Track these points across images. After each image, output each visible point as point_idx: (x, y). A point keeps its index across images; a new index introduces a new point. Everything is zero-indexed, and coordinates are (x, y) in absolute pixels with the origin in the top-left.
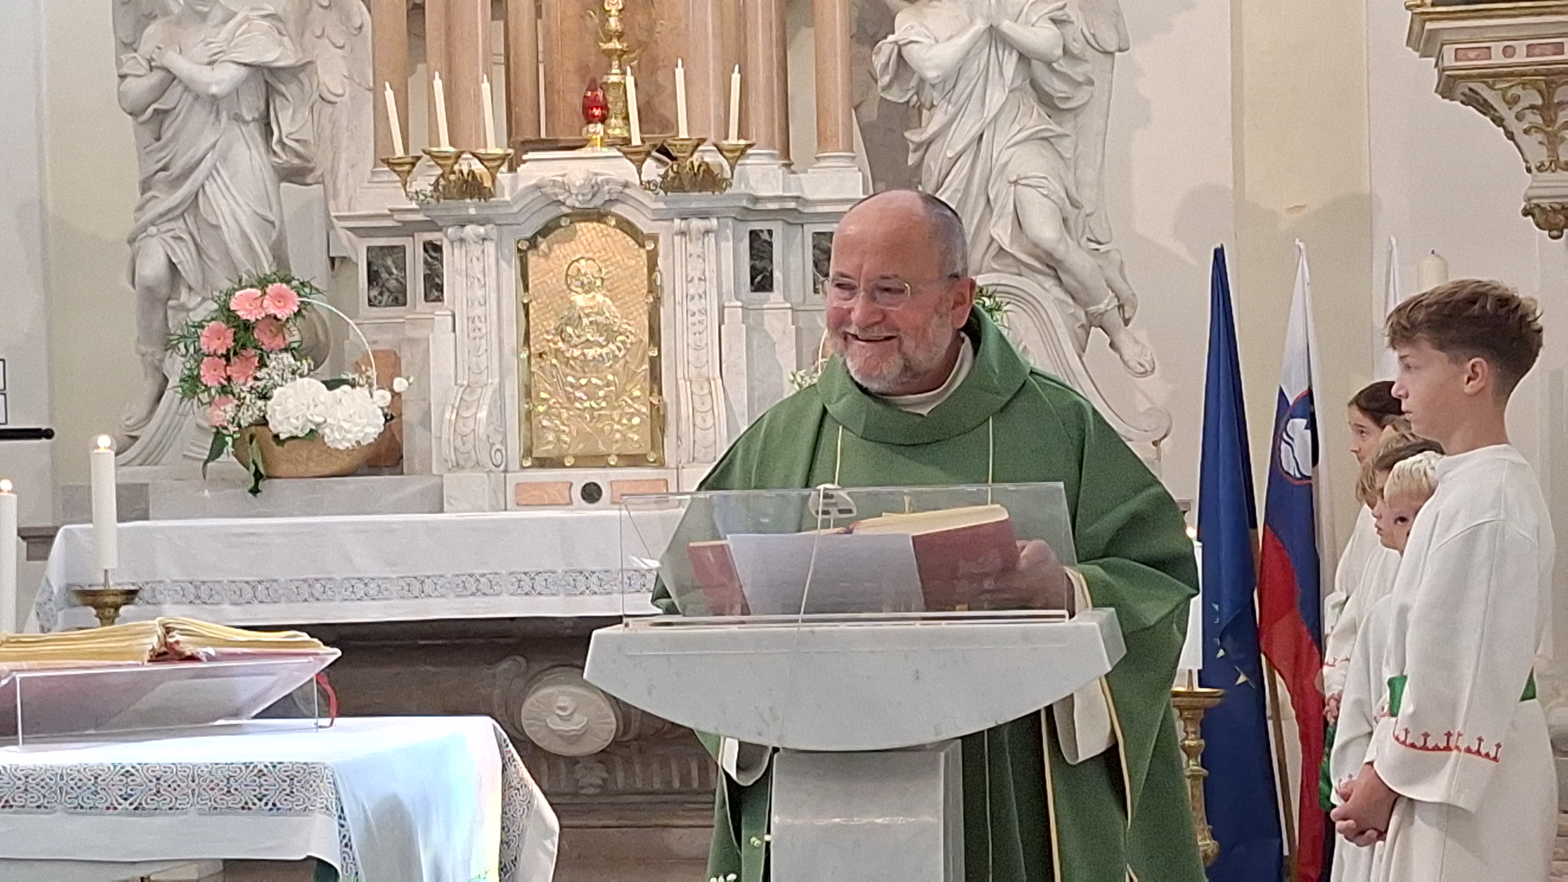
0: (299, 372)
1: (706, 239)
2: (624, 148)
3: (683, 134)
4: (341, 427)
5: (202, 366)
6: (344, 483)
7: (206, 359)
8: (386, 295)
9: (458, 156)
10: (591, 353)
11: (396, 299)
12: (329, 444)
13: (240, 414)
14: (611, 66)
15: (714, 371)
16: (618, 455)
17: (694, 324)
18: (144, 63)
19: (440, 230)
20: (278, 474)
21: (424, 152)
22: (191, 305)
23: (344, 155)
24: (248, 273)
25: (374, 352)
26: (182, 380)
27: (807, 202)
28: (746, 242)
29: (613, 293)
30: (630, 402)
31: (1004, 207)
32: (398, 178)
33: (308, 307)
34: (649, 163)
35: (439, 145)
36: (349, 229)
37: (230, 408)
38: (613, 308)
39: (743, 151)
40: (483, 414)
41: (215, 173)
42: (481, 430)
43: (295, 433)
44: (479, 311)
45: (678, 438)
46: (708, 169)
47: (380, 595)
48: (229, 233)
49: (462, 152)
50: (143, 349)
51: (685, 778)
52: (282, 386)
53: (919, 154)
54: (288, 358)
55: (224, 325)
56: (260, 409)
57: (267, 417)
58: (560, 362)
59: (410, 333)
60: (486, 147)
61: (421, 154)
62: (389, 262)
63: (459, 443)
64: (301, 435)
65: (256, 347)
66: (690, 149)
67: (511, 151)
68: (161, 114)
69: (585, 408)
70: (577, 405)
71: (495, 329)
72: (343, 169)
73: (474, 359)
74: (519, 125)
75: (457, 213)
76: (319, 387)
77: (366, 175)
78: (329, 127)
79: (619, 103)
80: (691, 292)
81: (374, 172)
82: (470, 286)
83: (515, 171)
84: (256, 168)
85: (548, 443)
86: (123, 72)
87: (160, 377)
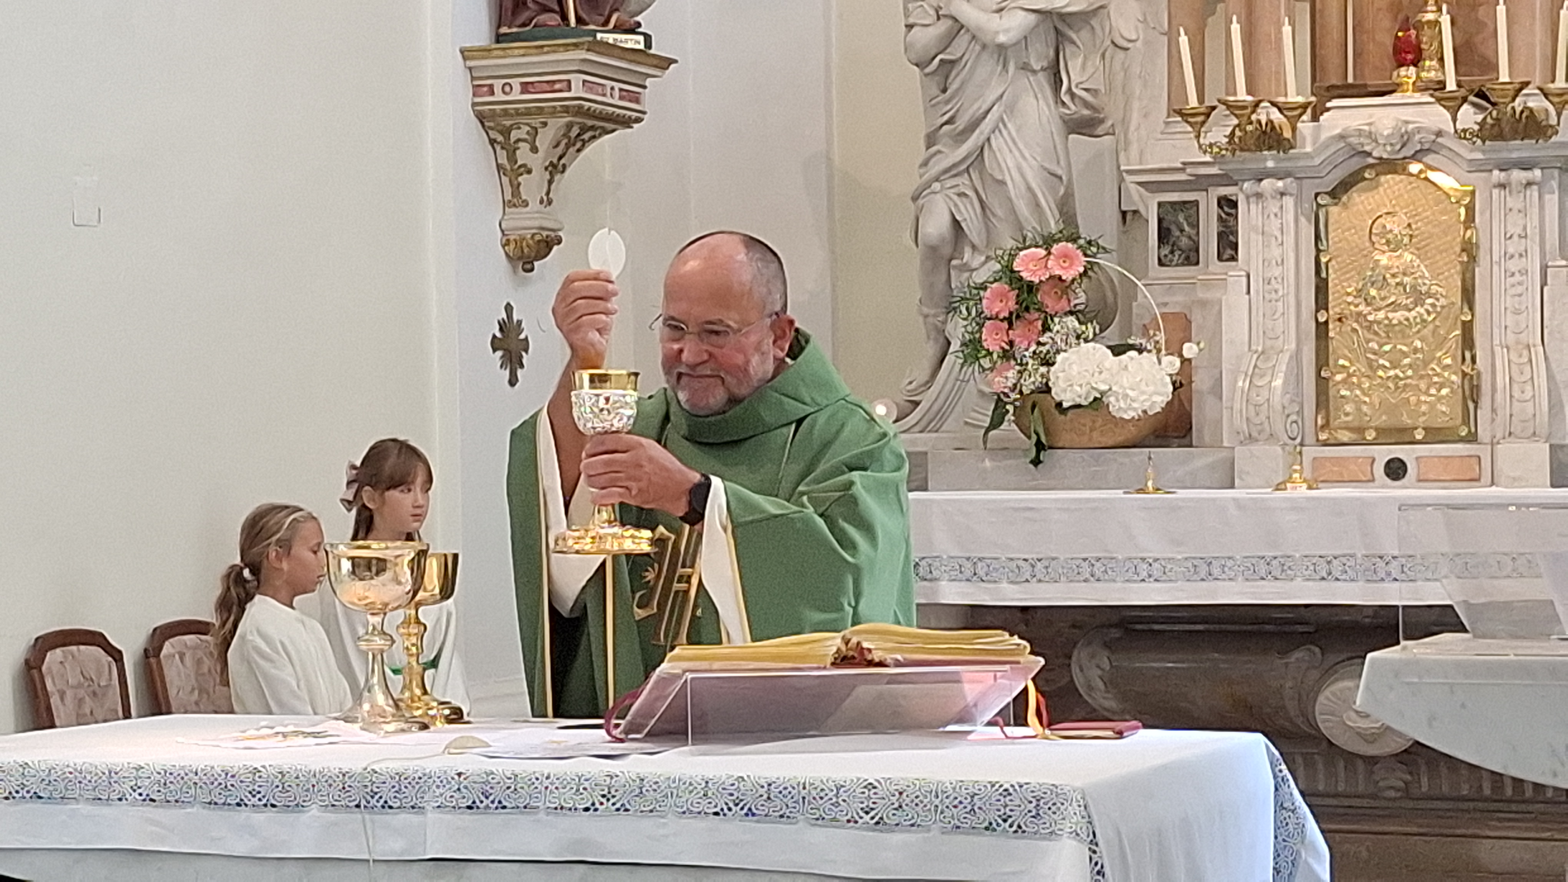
0: (1083, 336)
1: (1528, 192)
2: (1438, 94)
3: (1504, 77)
4: (1127, 395)
5: (984, 329)
6: (1128, 455)
7: (988, 323)
8: (1177, 253)
9: (1257, 105)
10: (1398, 316)
11: (1187, 258)
12: (1114, 414)
13: (1022, 381)
14: (1426, 4)
15: (1534, 338)
16: (1424, 429)
17: (1513, 286)
18: (932, 12)
19: (1236, 184)
20: (1060, 445)
21: (1219, 101)
22: (975, 264)
23: (1136, 105)
24: (1034, 231)
25: (1163, 315)
26: (964, 344)
29: (1422, 251)
30: (1438, 370)
32: (1190, 129)
33: (1096, 269)
34: (1466, 108)
35: (1235, 94)
36: (1140, 184)
37: (1012, 374)
38: (1422, 267)
40: (1278, 382)
41: (1001, 125)
42: (1277, 400)
43: (1078, 401)
44: (1277, 272)
45: (1494, 410)
46: (1532, 115)
47: (1165, 577)
48: (1015, 190)
49: (1260, 101)
50: (926, 310)
52: (1065, 351)
54: (1072, 322)
55: (1006, 286)
56: (1042, 376)
57: (1050, 384)
58: (1361, 327)
59: (1201, 294)
60: (1286, 95)
61: (1216, 103)
62: (1181, 218)
63: (1252, 413)
64: (1085, 403)
65: (1039, 310)
66: (1512, 93)
67: (1313, 99)
68: (947, 66)
69: (1389, 377)
70: (1380, 373)
71: (1292, 289)
72: (1135, 118)
73: (1270, 324)
74: (1323, 69)
75: (1253, 166)
76: (1104, 354)
77: (1163, 126)
78: (1122, 74)
79: (1436, 44)
80: (1511, 250)
81: (1167, 124)
82: (1266, 246)
83: (1318, 120)
84: (1044, 120)
85: (1347, 414)
86: (911, 20)
87: (942, 340)
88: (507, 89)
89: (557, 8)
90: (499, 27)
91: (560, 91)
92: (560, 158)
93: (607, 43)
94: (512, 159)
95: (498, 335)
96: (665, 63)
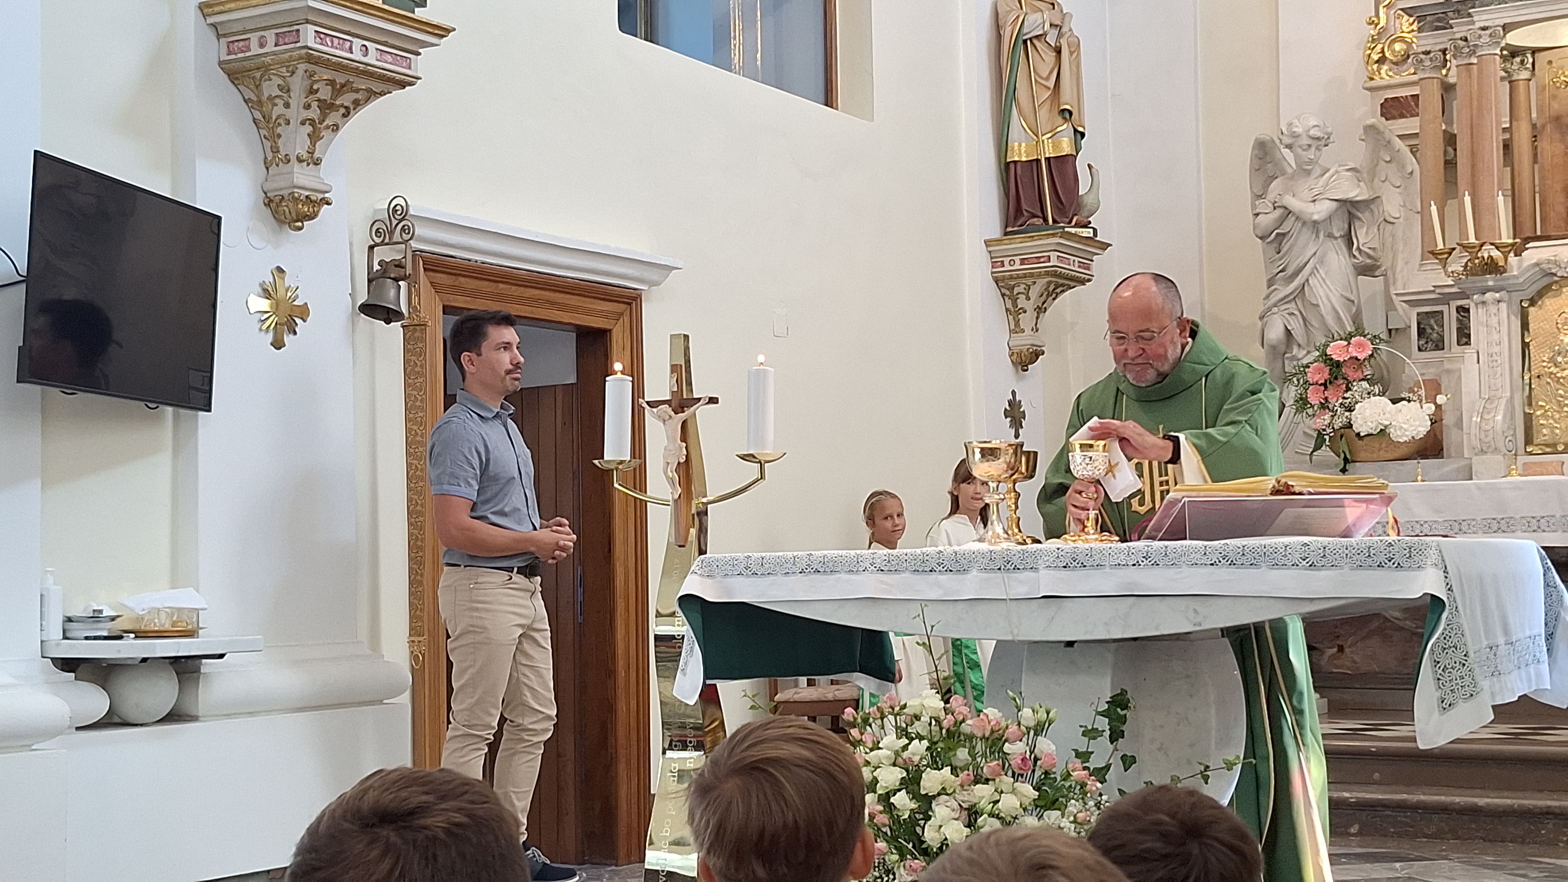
0: (1373, 393)
4: (1402, 427)
5: (1309, 391)
6: (1403, 465)
7: (1311, 387)
8: (1430, 343)
9: (1481, 246)
11: (1437, 346)
12: (1393, 439)
13: (1334, 421)
18: (1270, 205)
19: (1468, 298)
20: (1360, 459)
21: (1457, 244)
22: (1301, 354)
23: (1400, 254)
24: (1339, 332)
25: (1423, 379)
26: (1296, 401)
32: (1438, 262)
33: (1378, 351)
35: (1467, 240)
36: (1404, 301)
37: (1327, 417)
40: (1499, 418)
41: (1315, 271)
42: (1499, 427)
43: (1371, 431)
44: (1496, 349)
48: (1324, 308)
49: (1484, 244)
52: (1361, 402)
54: (1365, 384)
55: (1323, 365)
56: (1347, 417)
57: (1352, 422)
58: (1553, 381)
59: (1447, 367)
60: (1500, 239)
61: (1455, 246)
62: (1433, 321)
63: (1483, 436)
64: (1375, 433)
65: (1343, 378)
67: (1518, 242)
68: (1281, 236)
71: (1507, 359)
72: (1400, 264)
73: (1493, 381)
74: (1521, 225)
75: (1478, 285)
76: (1386, 403)
77: (1418, 262)
78: (1391, 238)
81: (1422, 261)
82: (1489, 334)
83: (1521, 255)
84: (1342, 266)
85: (1545, 435)
86: (1257, 211)
88: (1012, 263)
89: (1041, 215)
90: (1007, 225)
91: (1044, 262)
92: (1043, 304)
94: (1015, 304)
95: (1008, 409)
96: (1105, 245)
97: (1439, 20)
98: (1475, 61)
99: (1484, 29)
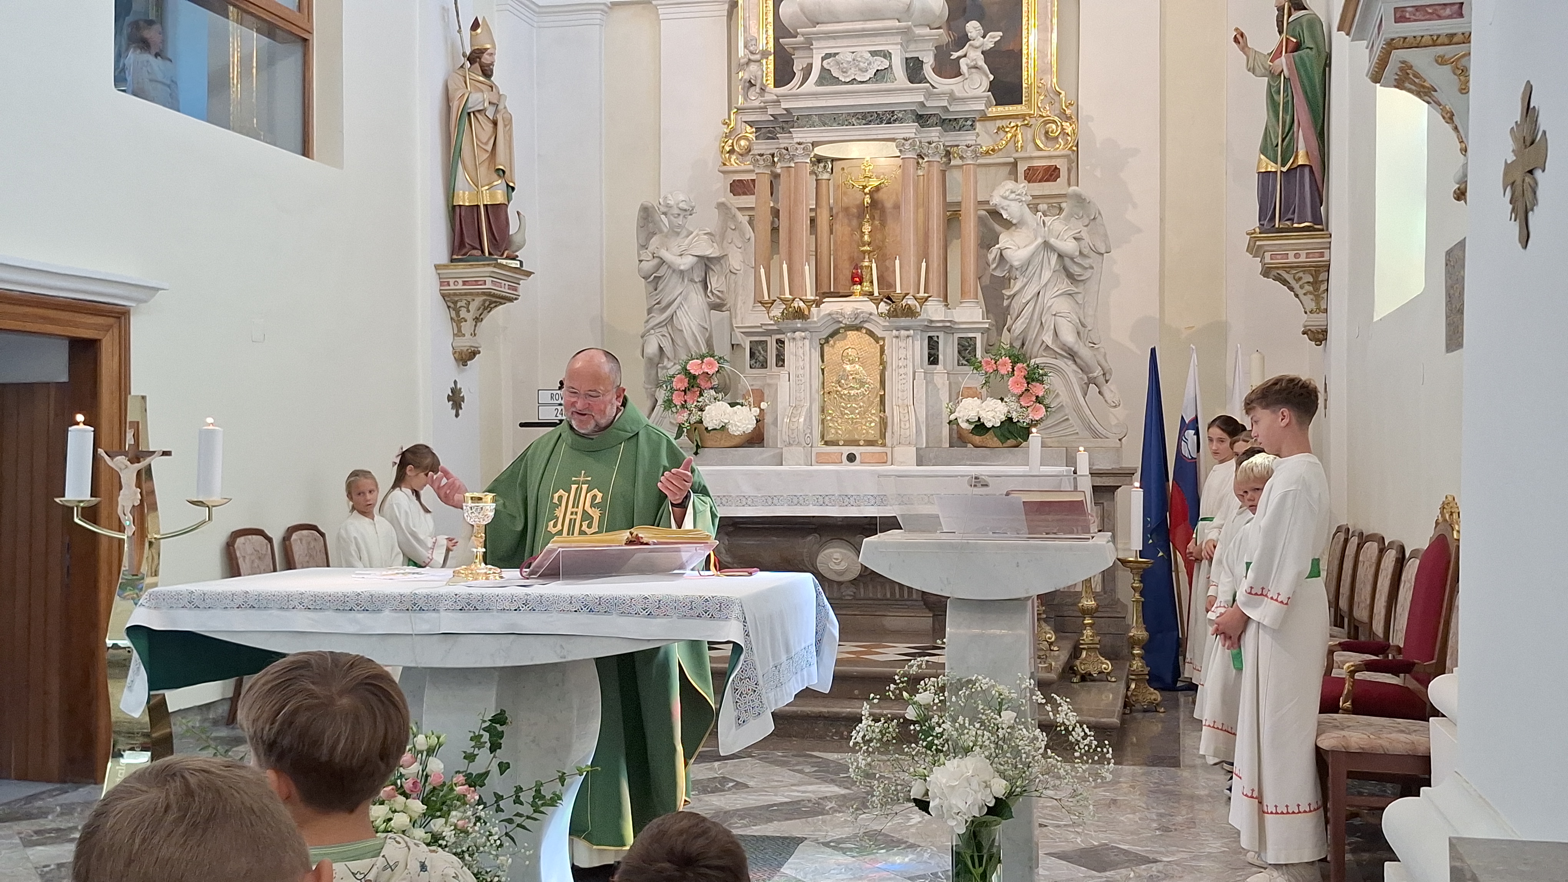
0: (718, 399)
1: (908, 340)
2: (871, 297)
3: (898, 291)
4: (736, 425)
5: (673, 395)
6: (739, 450)
7: (675, 392)
8: (758, 363)
9: (793, 299)
10: (852, 392)
11: (762, 365)
12: (731, 433)
13: (690, 418)
14: (864, 258)
15: (910, 402)
16: (864, 441)
17: (901, 379)
18: (650, 255)
19: (784, 333)
20: (707, 446)
21: (778, 297)
22: (669, 367)
23: (740, 298)
24: (696, 353)
25: (752, 390)
26: (665, 402)
27: (956, 323)
28: (926, 342)
30: (870, 415)
31: (1049, 327)
32: (764, 309)
33: (723, 369)
34: (882, 303)
35: (784, 295)
36: (742, 332)
37: (686, 415)
38: (863, 372)
39: (926, 299)
40: (802, 420)
41: (681, 306)
42: (801, 427)
43: (715, 427)
44: (801, 372)
46: (910, 307)
47: (753, 504)
48: (687, 334)
49: (795, 298)
50: (646, 386)
51: (893, 593)
52: (709, 405)
53: (1010, 300)
54: (713, 392)
55: (684, 377)
56: (699, 416)
57: (703, 420)
58: (838, 396)
59: (769, 381)
60: (806, 295)
61: (776, 298)
62: (760, 348)
63: (790, 433)
64: (718, 428)
65: (698, 387)
66: (901, 298)
67: (818, 298)
68: (658, 278)
69: (849, 418)
71: (808, 380)
72: (740, 304)
73: (798, 395)
74: (821, 285)
75: (791, 326)
76: (726, 406)
77: (751, 308)
78: (734, 285)
79: (868, 276)
80: (900, 364)
81: (754, 307)
82: (797, 360)
83: (819, 307)
84: (700, 304)
85: (830, 434)
86: (641, 259)
87: (654, 399)
88: (456, 283)
89: (479, 248)
90: (452, 255)
91: (481, 285)
92: (480, 315)
93: (501, 264)
94: (458, 315)
95: (451, 394)
96: (529, 274)
97: (770, 132)
98: (793, 165)
99: (799, 144)
